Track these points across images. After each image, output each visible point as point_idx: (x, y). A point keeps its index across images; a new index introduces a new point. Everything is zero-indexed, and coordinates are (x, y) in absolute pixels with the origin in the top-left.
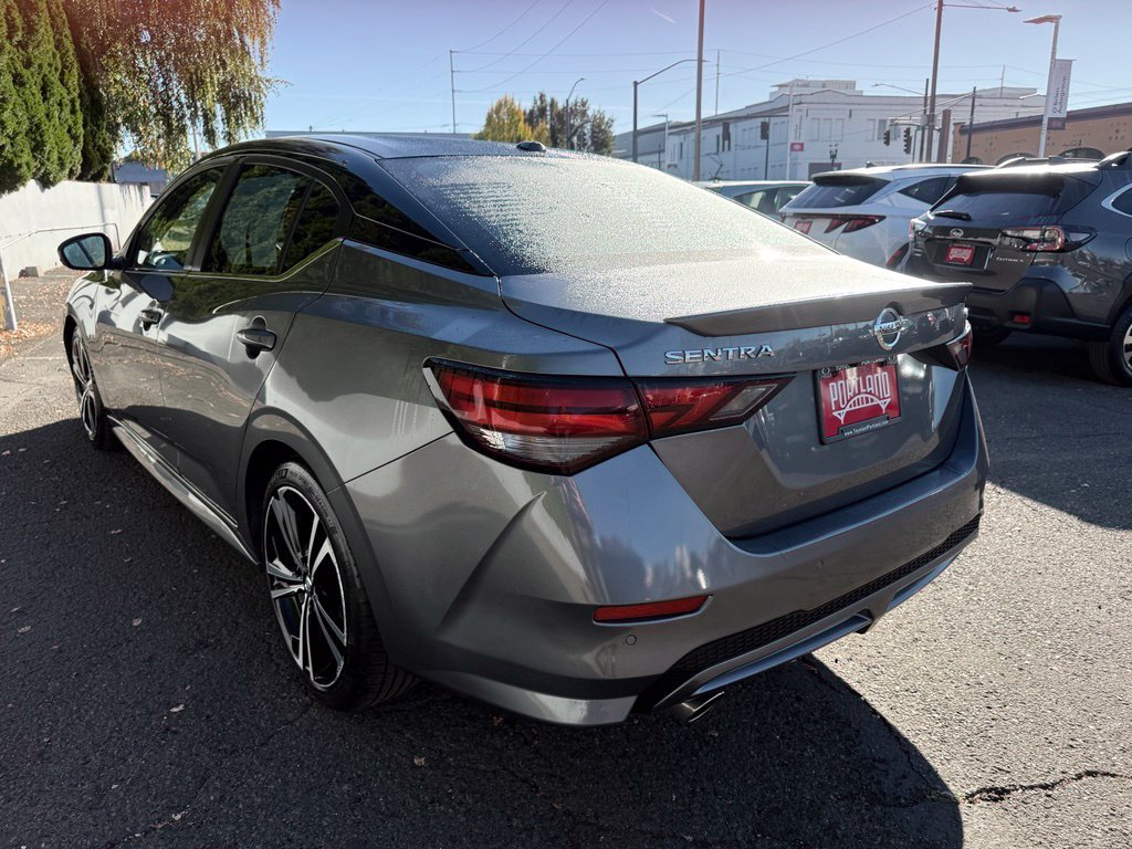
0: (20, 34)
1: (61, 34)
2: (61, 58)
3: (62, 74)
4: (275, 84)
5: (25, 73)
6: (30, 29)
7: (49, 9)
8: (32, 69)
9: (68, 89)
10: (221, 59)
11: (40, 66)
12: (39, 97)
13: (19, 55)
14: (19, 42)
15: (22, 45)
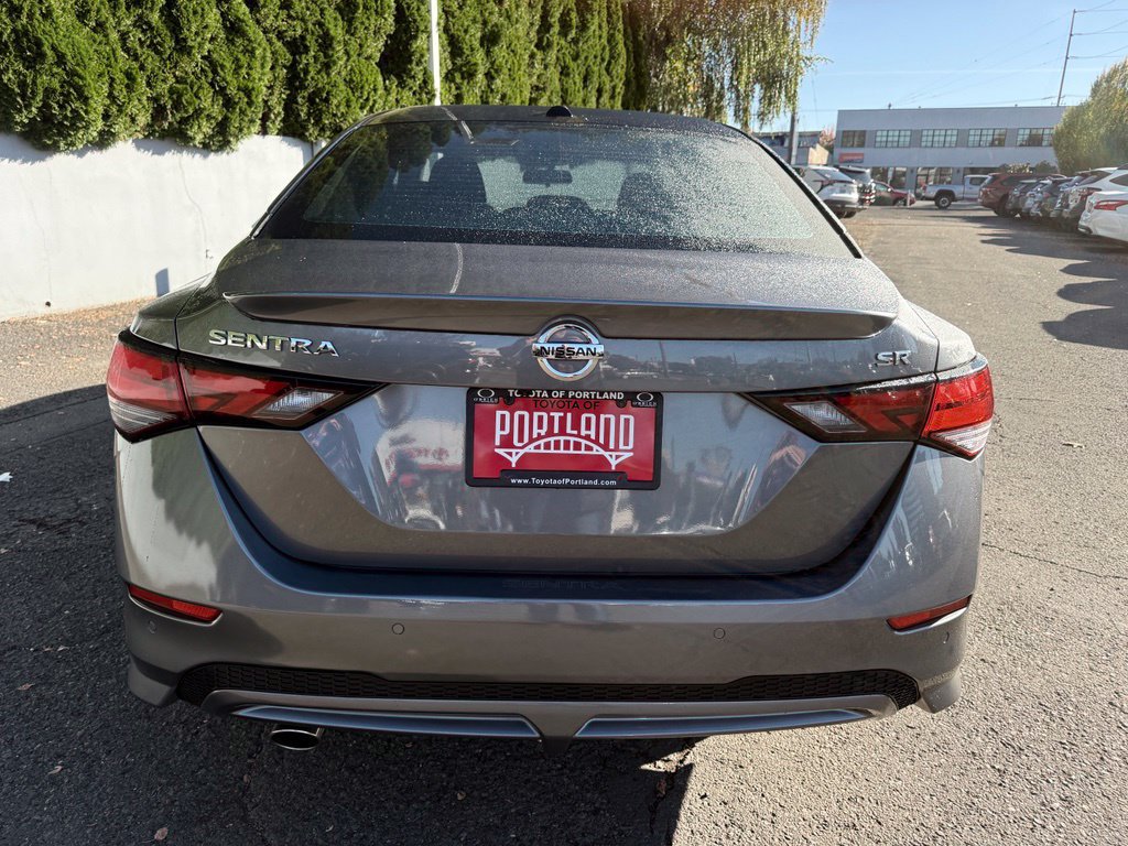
0: (574, 31)
1: (615, 29)
2: (611, 50)
3: (609, 63)
4: (815, 62)
5: (572, 65)
6: (583, 27)
7: (608, 8)
8: (579, 62)
9: (612, 77)
10: (763, 42)
11: (586, 58)
12: (580, 84)
13: (569, 51)
14: (573, 39)
15: (575, 41)
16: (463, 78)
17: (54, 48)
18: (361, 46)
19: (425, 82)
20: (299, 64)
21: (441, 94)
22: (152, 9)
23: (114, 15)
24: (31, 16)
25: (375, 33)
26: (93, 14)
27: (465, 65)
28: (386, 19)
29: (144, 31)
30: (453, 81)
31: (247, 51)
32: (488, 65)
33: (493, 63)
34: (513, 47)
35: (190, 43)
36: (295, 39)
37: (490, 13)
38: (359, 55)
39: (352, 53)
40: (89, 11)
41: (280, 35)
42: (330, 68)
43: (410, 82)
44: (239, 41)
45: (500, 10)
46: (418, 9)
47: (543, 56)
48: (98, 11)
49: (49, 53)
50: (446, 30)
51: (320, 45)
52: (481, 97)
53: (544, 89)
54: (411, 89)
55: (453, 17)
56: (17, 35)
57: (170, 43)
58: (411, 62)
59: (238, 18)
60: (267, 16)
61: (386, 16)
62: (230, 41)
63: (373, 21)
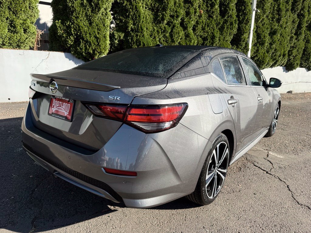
16: (260, 45)
17: (143, 43)
18: (224, 38)
19: (246, 47)
20: (205, 43)
21: (251, 49)
22: (167, 33)
23: (158, 35)
24: (140, 36)
25: (230, 34)
26: (153, 35)
27: (261, 41)
28: (233, 30)
29: (165, 38)
30: (256, 46)
31: (190, 41)
32: (271, 41)
33: (273, 40)
34: (283, 35)
35: (175, 40)
36: (205, 37)
37: (274, 26)
38: (224, 40)
39: (221, 40)
40: (152, 34)
41: (201, 37)
42: (213, 44)
43: (240, 47)
44: (188, 39)
45: (278, 25)
46: (245, 27)
47: (296, 37)
48: (155, 34)
49: (142, 43)
50: (256, 32)
51: (211, 38)
52: (267, 50)
53: (296, 48)
54: (240, 48)
55: (260, 28)
56: (137, 40)
57: (170, 40)
58: (241, 41)
59: (189, 34)
60: (198, 32)
61: (234, 29)
62: (186, 39)
63: (229, 31)
